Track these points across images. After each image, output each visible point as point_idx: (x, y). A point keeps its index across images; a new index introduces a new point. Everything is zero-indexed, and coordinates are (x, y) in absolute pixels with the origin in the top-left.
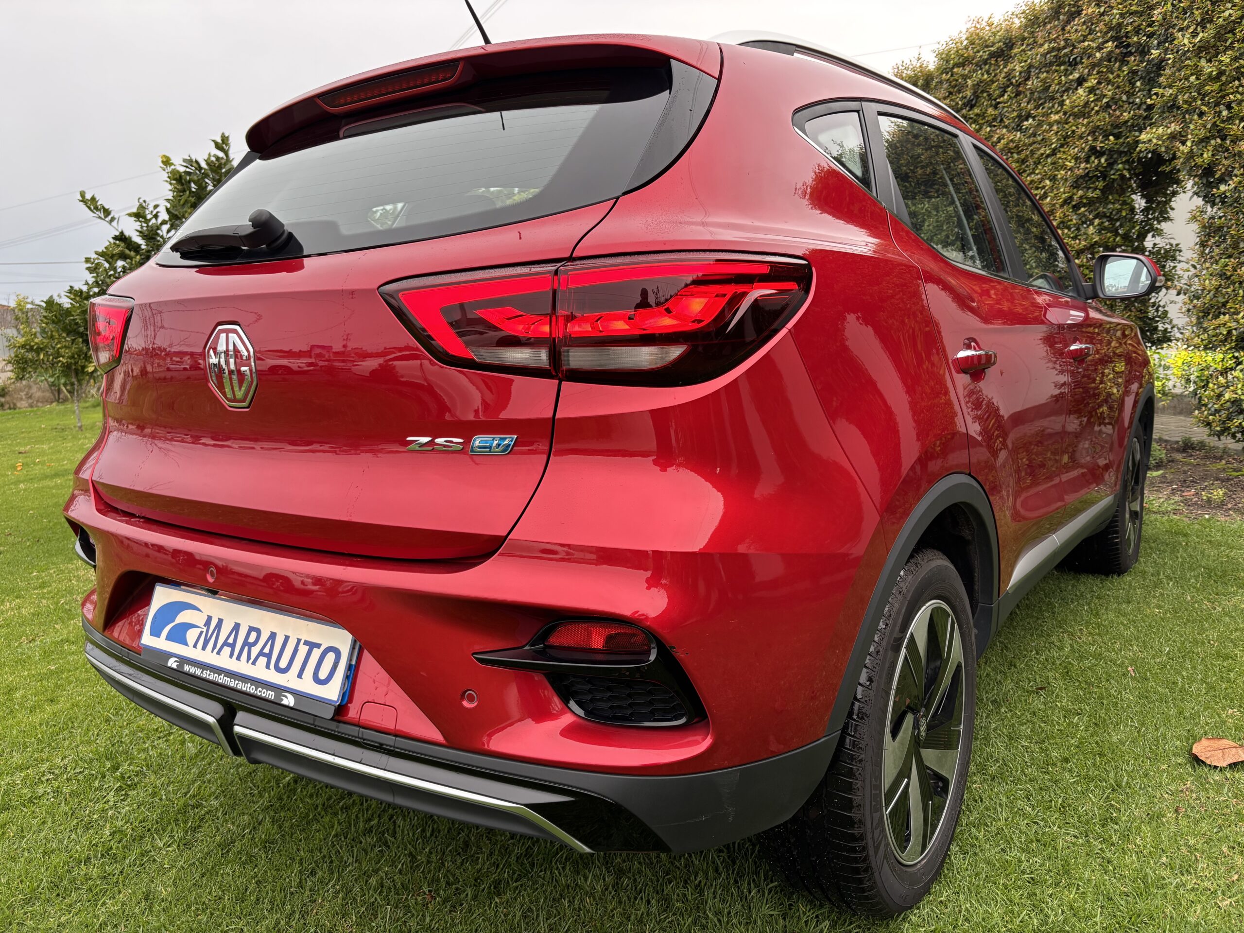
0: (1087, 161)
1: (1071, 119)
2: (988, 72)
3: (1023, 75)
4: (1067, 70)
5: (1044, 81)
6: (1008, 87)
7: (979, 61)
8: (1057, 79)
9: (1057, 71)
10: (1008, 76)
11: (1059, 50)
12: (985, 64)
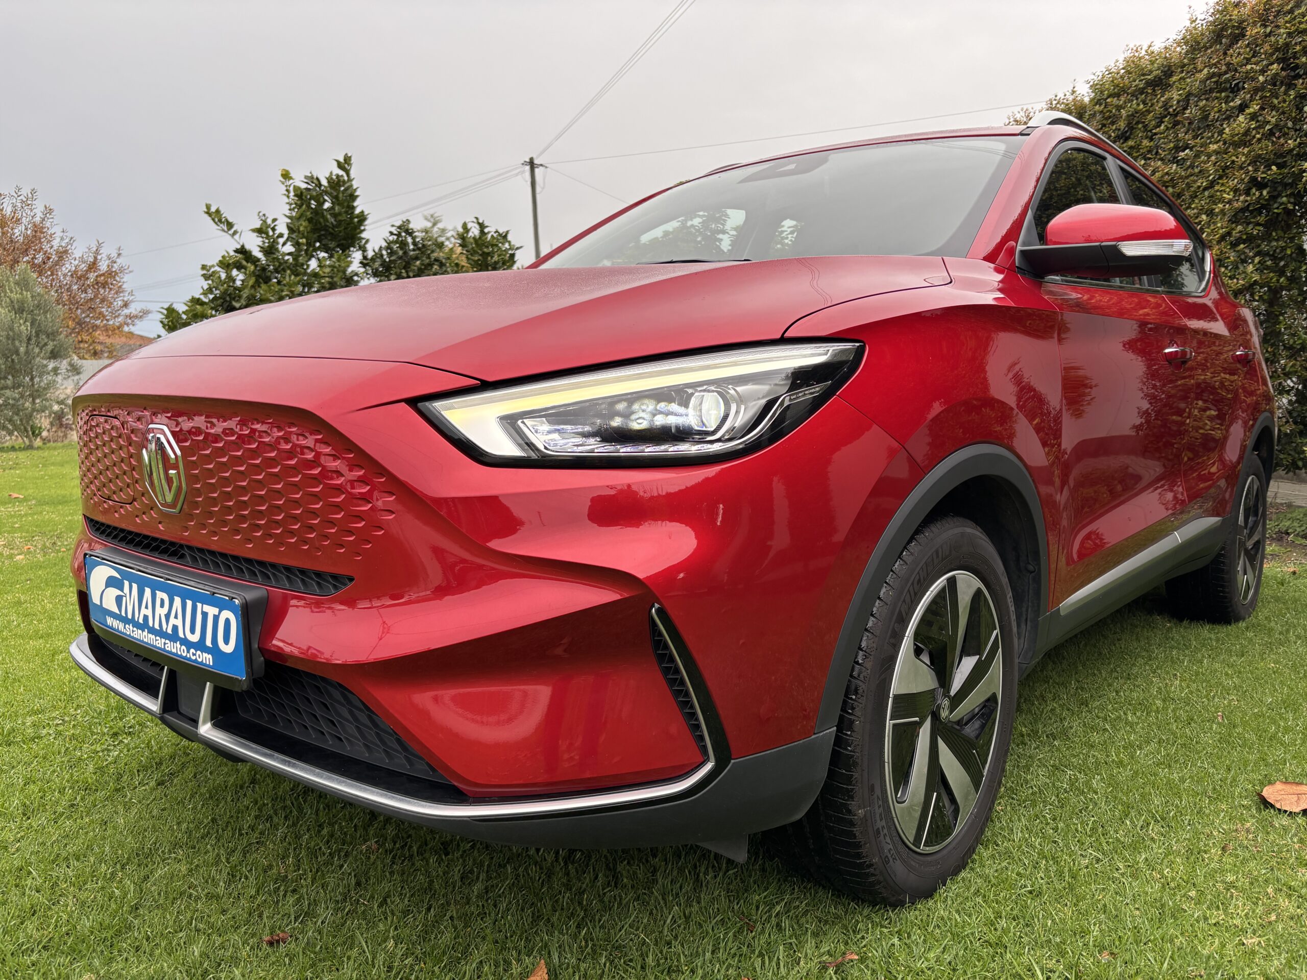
0: (1247, 192)
1: (1231, 149)
3: (1181, 103)
4: (1228, 97)
5: (1203, 109)
7: (1135, 91)
8: (1216, 107)
9: (1217, 98)
10: (1166, 106)
11: (1220, 75)
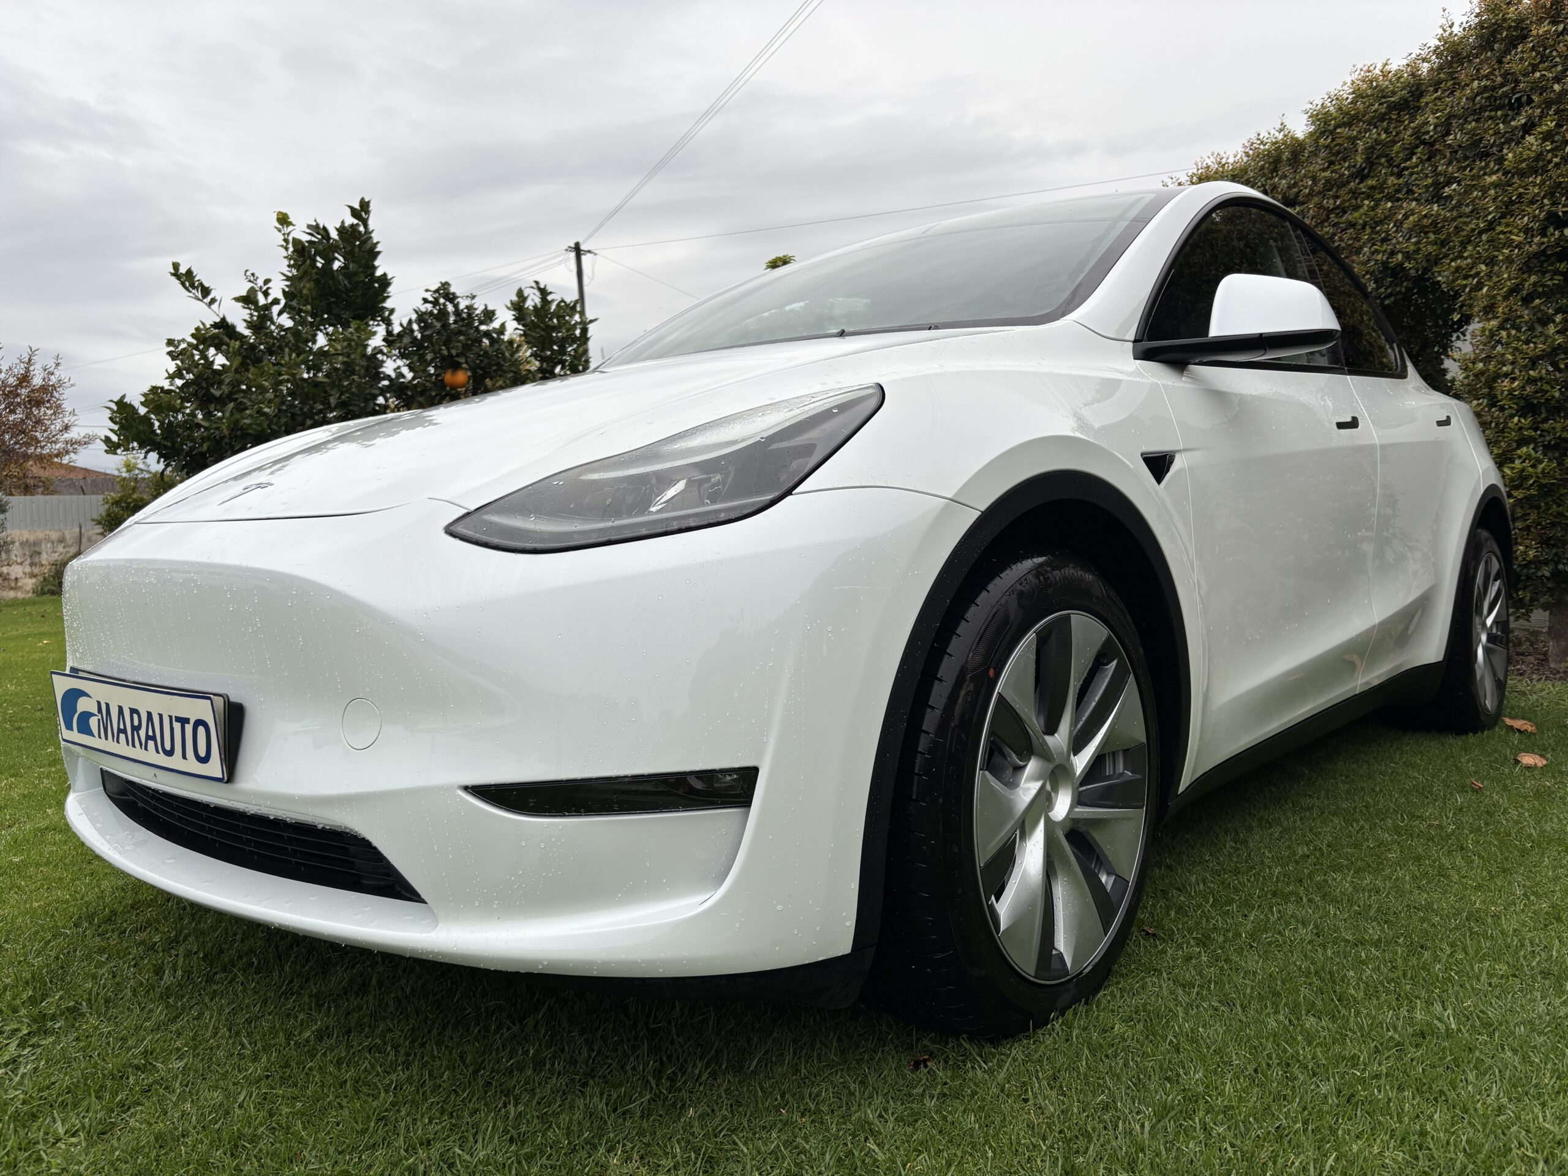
0: (1543, 234)
2: (1386, 131)
5: (1473, 134)
6: (1417, 147)
8: (1491, 131)
10: (1418, 133)
12: (1382, 120)
